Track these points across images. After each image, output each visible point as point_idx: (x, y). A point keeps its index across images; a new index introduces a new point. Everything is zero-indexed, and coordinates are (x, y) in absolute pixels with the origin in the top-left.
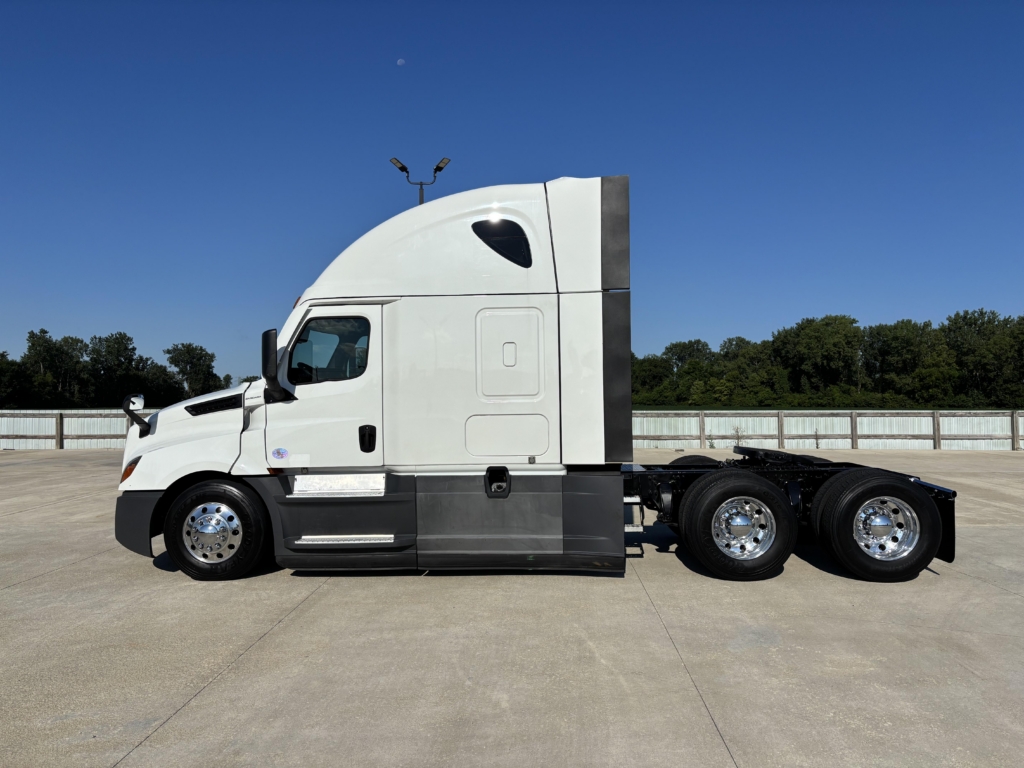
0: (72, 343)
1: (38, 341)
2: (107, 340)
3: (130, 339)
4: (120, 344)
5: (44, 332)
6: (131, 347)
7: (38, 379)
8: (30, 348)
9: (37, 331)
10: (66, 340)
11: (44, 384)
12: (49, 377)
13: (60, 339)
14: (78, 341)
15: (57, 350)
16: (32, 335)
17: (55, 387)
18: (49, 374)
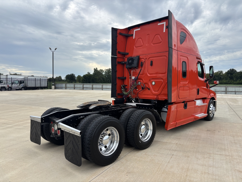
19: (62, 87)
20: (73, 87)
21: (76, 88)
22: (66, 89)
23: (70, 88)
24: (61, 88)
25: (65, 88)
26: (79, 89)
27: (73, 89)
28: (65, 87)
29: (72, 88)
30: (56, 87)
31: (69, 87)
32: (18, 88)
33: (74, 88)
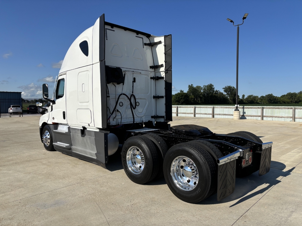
0: (199, 87)
1: (191, 87)
2: (207, 86)
3: (213, 86)
4: (211, 87)
5: (192, 85)
6: (213, 87)
7: (190, 97)
8: (189, 89)
9: (190, 85)
10: (197, 87)
11: (192, 98)
12: (193, 97)
13: (196, 86)
14: (200, 87)
15: (195, 89)
16: (189, 86)
17: (194, 99)
18: (193, 96)
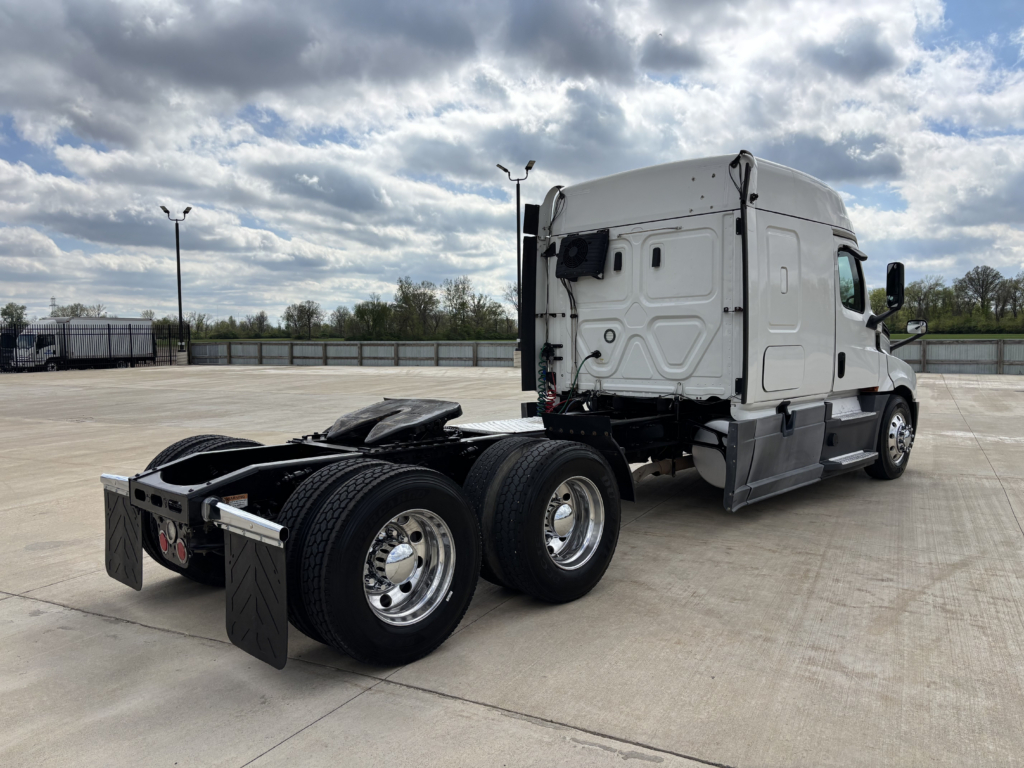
19: (217, 358)
20: (257, 354)
21: (265, 357)
22: (230, 363)
23: (246, 360)
24: (213, 360)
25: (226, 360)
26: (276, 361)
27: (255, 364)
28: (226, 354)
29: (250, 358)
30: (193, 358)
31: (240, 357)
32: (32, 365)
33: (261, 360)
